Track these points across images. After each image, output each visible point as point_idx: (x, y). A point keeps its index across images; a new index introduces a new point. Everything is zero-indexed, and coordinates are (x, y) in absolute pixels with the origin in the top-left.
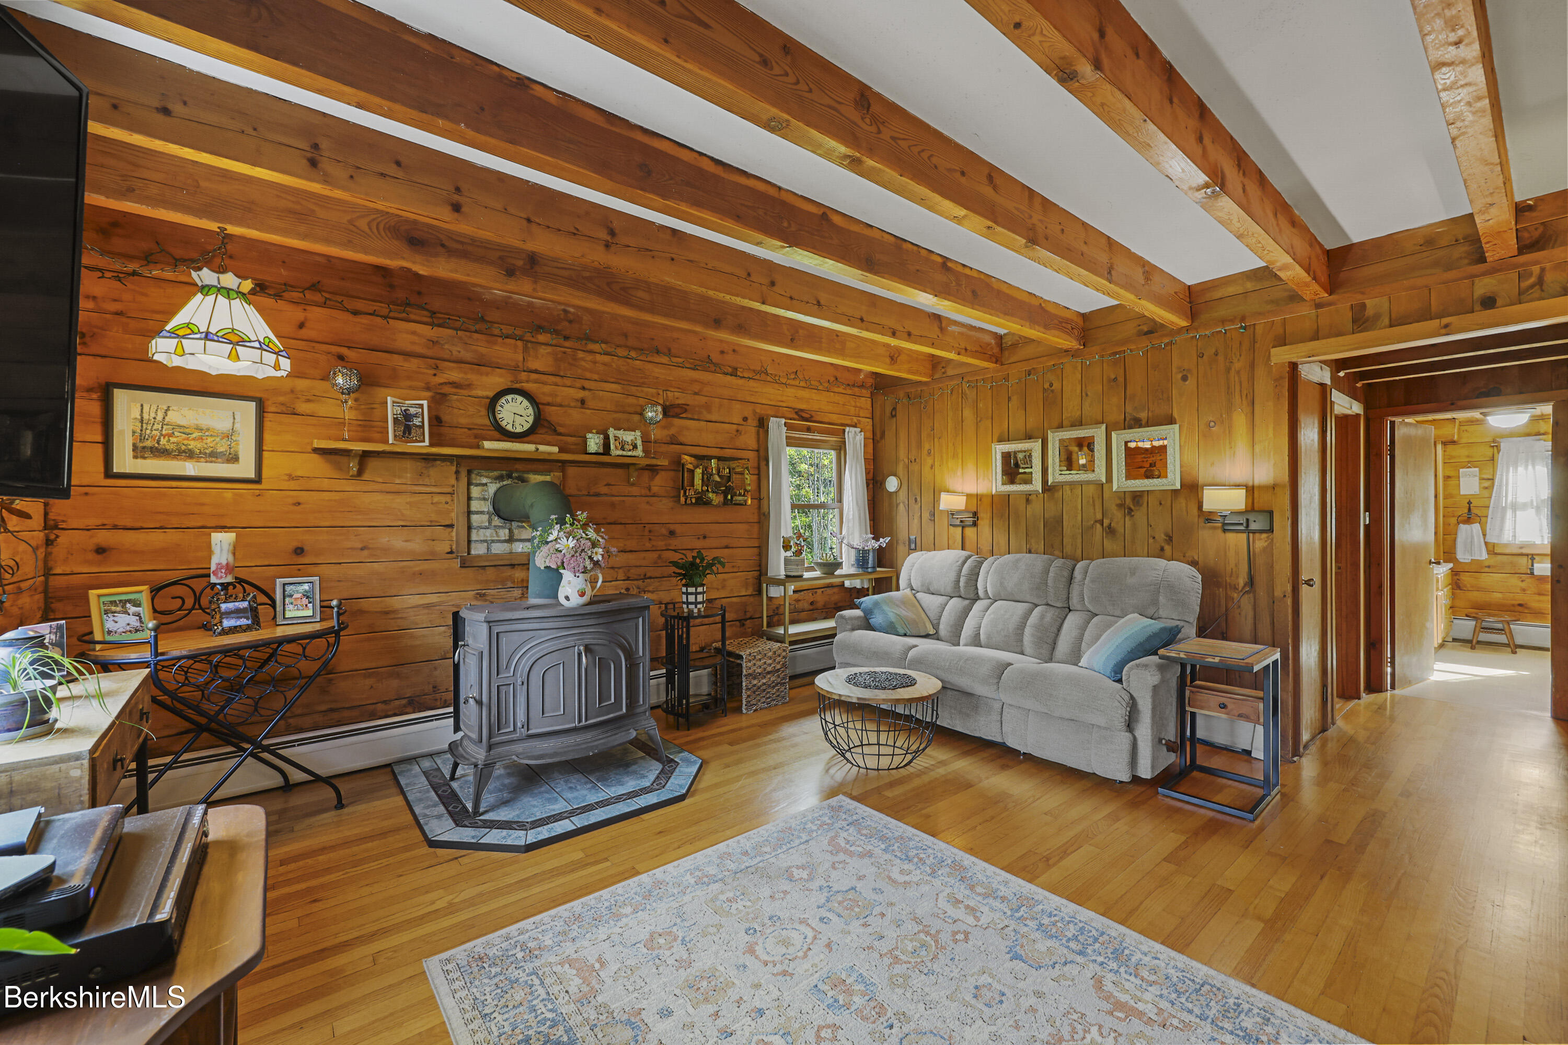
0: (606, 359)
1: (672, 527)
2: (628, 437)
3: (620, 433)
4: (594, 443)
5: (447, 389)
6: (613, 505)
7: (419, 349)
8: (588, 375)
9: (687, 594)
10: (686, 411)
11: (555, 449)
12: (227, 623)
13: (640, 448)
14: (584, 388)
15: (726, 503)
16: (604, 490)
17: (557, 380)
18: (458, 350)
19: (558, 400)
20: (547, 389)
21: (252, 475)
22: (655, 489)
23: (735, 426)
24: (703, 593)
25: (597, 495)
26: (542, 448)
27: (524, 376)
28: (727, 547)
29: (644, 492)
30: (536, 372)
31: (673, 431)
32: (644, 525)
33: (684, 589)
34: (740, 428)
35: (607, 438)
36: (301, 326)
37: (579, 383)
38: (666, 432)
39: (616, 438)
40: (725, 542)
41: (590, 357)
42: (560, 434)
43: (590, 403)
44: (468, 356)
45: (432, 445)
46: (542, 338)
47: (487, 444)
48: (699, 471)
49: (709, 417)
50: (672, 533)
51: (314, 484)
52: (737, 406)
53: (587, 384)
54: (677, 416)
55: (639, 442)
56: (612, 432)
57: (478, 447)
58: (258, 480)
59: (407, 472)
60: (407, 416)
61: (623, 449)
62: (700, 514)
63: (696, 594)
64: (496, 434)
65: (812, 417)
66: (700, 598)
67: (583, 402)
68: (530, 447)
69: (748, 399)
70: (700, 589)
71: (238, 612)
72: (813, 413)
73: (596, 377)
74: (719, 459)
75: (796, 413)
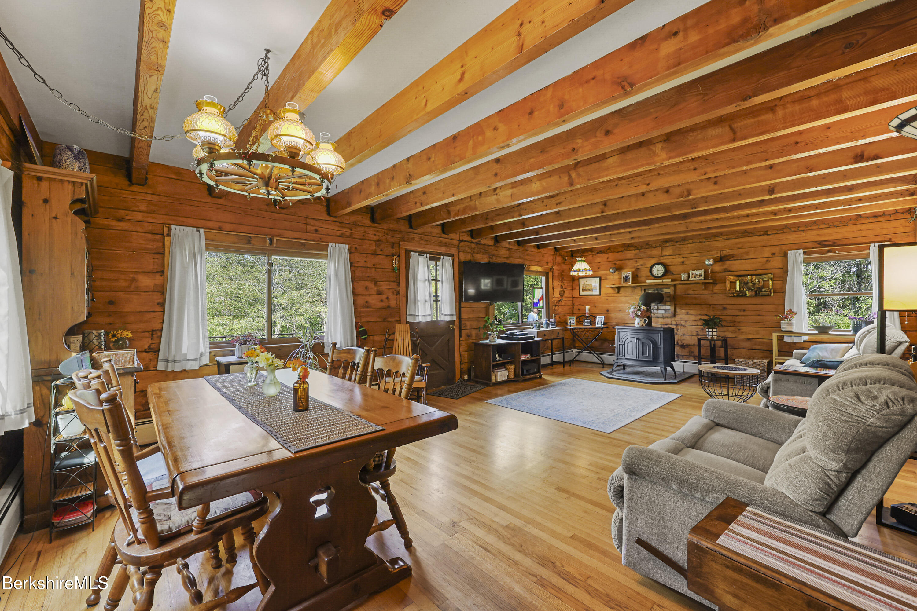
0: (692, 245)
1: (725, 306)
2: (698, 272)
3: (695, 272)
4: (683, 276)
5: (639, 267)
6: (695, 298)
7: (633, 257)
8: (685, 252)
9: (709, 331)
10: (733, 257)
11: (670, 280)
12: (586, 324)
13: (703, 276)
14: (683, 258)
15: (756, 295)
16: (691, 292)
17: (674, 257)
18: (642, 255)
19: (674, 264)
20: (669, 261)
21: (598, 293)
22: (715, 291)
23: (766, 259)
24: (716, 331)
25: (688, 294)
26: (664, 280)
27: (662, 258)
28: (759, 315)
29: (709, 292)
30: (666, 256)
31: (725, 267)
32: (710, 305)
33: (707, 330)
34: (769, 259)
35: (689, 274)
36: (608, 258)
37: (681, 256)
38: (722, 267)
39: (693, 274)
40: (758, 313)
41: (686, 246)
42: (675, 275)
43: (687, 262)
44: (645, 256)
45: (632, 283)
46: (668, 244)
47: (648, 281)
48: (738, 283)
49: (748, 257)
50: (725, 309)
51: (610, 295)
52: (767, 249)
53: (684, 256)
54: (728, 260)
55: (703, 274)
56: (691, 272)
57: (646, 282)
58: (600, 295)
59: (630, 290)
60: (626, 276)
61: (695, 277)
62: (741, 300)
63: (713, 332)
64: (652, 278)
65: (835, 243)
66: (715, 333)
67: (683, 262)
68: (661, 281)
69: (777, 244)
70: (715, 330)
71: (588, 322)
72: (835, 241)
73: (688, 252)
74: (752, 275)
75: (819, 244)
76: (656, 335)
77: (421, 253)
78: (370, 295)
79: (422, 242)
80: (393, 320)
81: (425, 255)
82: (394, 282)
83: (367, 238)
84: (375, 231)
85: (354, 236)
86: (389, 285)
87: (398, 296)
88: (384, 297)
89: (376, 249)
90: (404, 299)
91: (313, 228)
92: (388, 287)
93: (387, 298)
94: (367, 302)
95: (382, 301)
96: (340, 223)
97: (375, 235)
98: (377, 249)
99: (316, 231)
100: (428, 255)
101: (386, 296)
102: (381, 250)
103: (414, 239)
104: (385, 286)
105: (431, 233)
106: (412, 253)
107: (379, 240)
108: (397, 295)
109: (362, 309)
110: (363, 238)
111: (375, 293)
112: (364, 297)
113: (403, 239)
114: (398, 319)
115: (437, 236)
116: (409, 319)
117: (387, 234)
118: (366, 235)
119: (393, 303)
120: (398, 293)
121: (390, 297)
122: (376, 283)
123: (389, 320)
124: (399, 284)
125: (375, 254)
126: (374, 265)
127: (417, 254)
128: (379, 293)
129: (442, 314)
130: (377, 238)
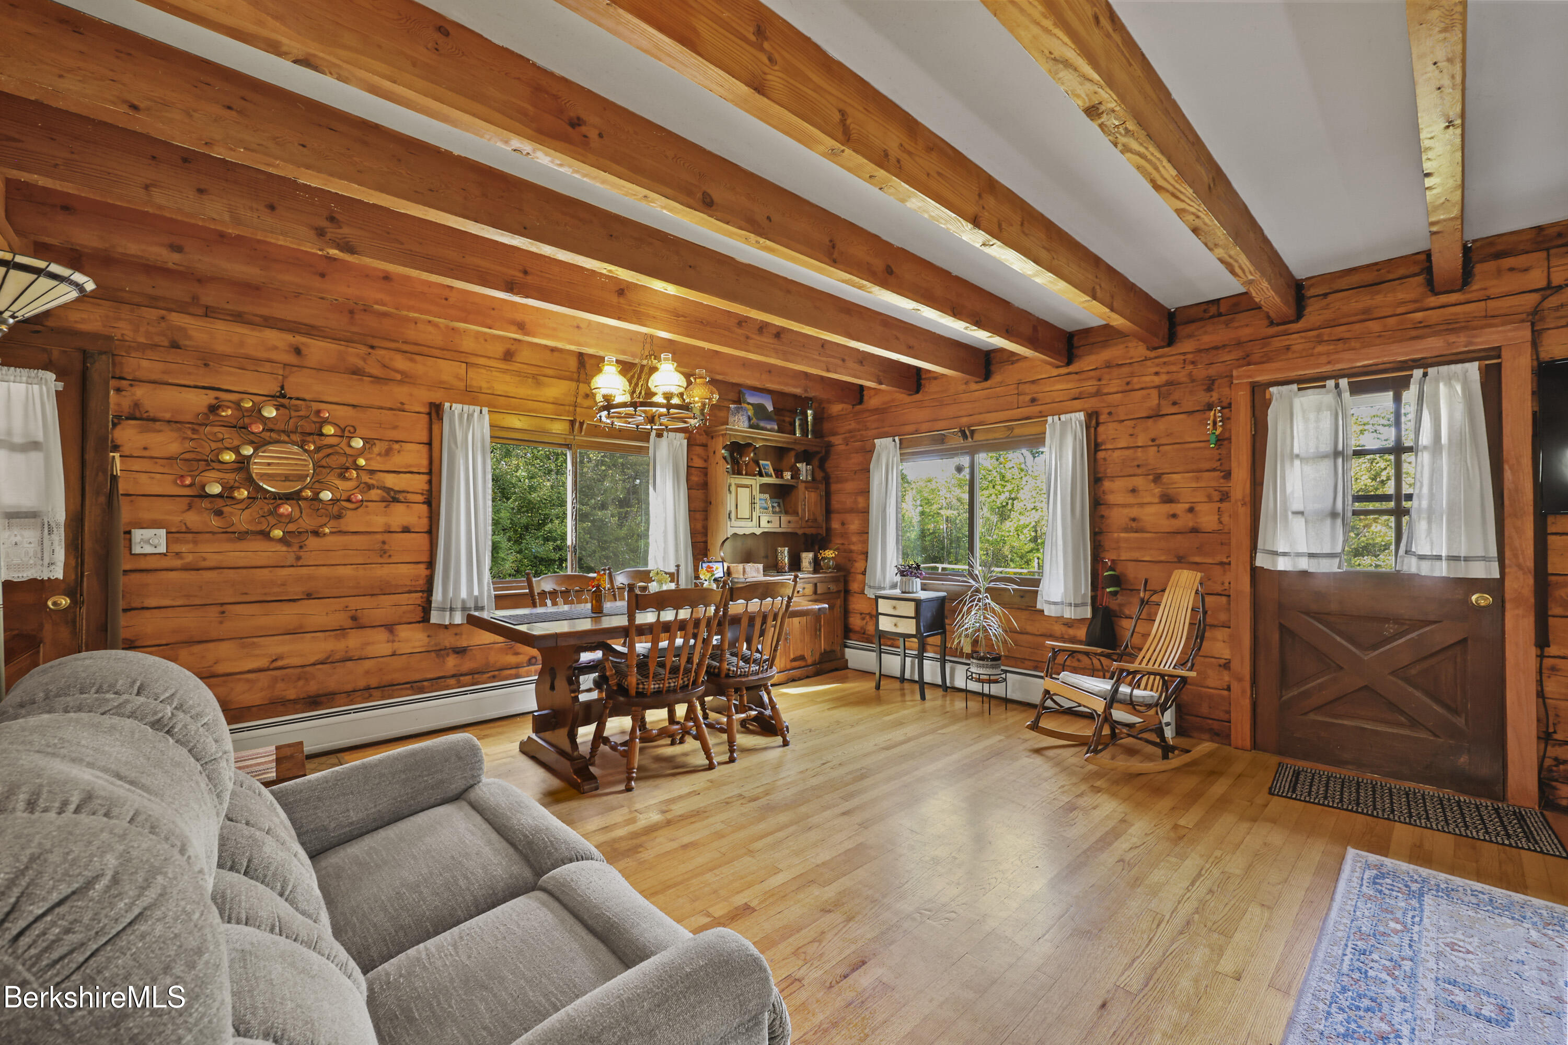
77: (1305, 382)
78: (1142, 505)
79: (1320, 349)
80: (1210, 561)
81: (1331, 383)
82: (1214, 470)
83: (1137, 387)
84: (1158, 365)
85: (1105, 391)
86: (1197, 479)
87: (1224, 505)
88: (1180, 508)
89: (1159, 404)
90: (1244, 513)
91: (1028, 398)
92: (1194, 485)
93: (1191, 510)
94: (1134, 520)
95: (1174, 516)
96: (1076, 373)
97: (1157, 374)
98: (1163, 402)
99: (1033, 400)
100: (1344, 382)
101: (1187, 506)
102: (1174, 404)
103: (1288, 348)
104: (1180, 482)
105: (1366, 311)
106: (1273, 390)
107: (1170, 383)
108: (1221, 501)
109: (1123, 535)
110: (1129, 387)
111: (1157, 500)
112: (1126, 511)
113: (1246, 360)
114: (1225, 560)
115: (1400, 310)
116: (1261, 561)
117: (1193, 363)
118: (1135, 380)
119: (1208, 519)
120: (1225, 497)
121: (1198, 508)
122: (1157, 478)
123: (1197, 559)
124: (1228, 475)
125: (1156, 415)
126: (1153, 440)
127: (1295, 387)
128: (1167, 499)
129: (1414, 554)
130: (1164, 378)
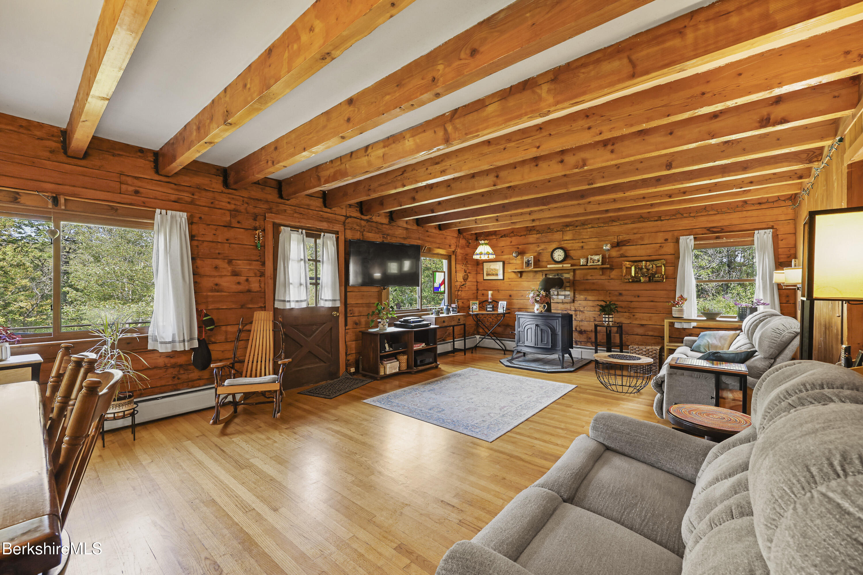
0: (592, 229)
1: (621, 292)
2: (596, 258)
3: (593, 257)
4: (582, 261)
5: (541, 251)
6: (593, 283)
7: (534, 242)
8: (585, 237)
9: (605, 318)
10: (629, 242)
11: (570, 265)
12: (488, 310)
13: (600, 261)
14: (583, 242)
15: (650, 281)
16: (590, 278)
17: (574, 241)
18: (544, 239)
19: (574, 248)
20: (570, 245)
21: (502, 278)
22: (612, 276)
23: (659, 245)
24: (612, 318)
25: (587, 280)
26: (565, 265)
27: (562, 242)
28: (652, 301)
29: (607, 278)
30: (566, 240)
31: (621, 252)
32: (607, 291)
33: (604, 316)
34: (662, 245)
35: (588, 259)
36: (511, 242)
37: (581, 241)
38: (619, 253)
39: (591, 259)
40: (651, 299)
41: (585, 231)
42: (574, 260)
43: (585, 247)
44: (546, 240)
45: (534, 268)
46: (568, 229)
47: (549, 266)
48: (633, 269)
49: (642, 243)
50: (620, 294)
51: (513, 280)
52: (661, 234)
53: (584, 241)
54: (624, 245)
55: (601, 259)
56: (589, 257)
57: (547, 267)
58: (503, 279)
59: (531, 275)
60: (528, 261)
61: (593, 263)
62: (636, 286)
63: (609, 318)
64: (553, 262)
65: (723, 229)
66: (611, 320)
67: (582, 247)
68: (561, 266)
69: (669, 229)
70: (611, 316)
71: (490, 308)
72: (724, 228)
73: (588, 237)
74: (646, 261)
75: (708, 230)
76: (555, 321)
77: (295, 228)
78: (221, 276)
79: (295, 215)
80: (256, 306)
81: (300, 230)
82: (257, 261)
83: (218, 207)
84: (229, 198)
85: (197, 203)
86: (250, 265)
87: (262, 279)
88: (242, 279)
89: (230, 220)
90: (271, 282)
91: (131, 189)
92: (248, 267)
93: (247, 280)
94: (216, 285)
95: (239, 283)
96: (175, 184)
97: (229, 203)
98: (233, 220)
99: (137, 192)
100: (304, 231)
101: (245, 278)
102: (239, 222)
103: (285, 211)
104: (242, 266)
105: (308, 205)
106: (282, 228)
107: (235, 210)
108: (261, 276)
109: (209, 294)
110: (212, 206)
111: (229, 274)
112: (212, 279)
113: (270, 210)
114: (263, 305)
115: (317, 209)
116: (278, 305)
117: (247, 203)
118: (217, 202)
119: (255, 286)
120: (262, 274)
121: (250, 279)
122: (230, 262)
123: (250, 306)
124: (263, 264)
125: (228, 226)
126: (227, 240)
127: (289, 229)
128: (235, 274)
129: (323, 299)
130: (232, 207)
